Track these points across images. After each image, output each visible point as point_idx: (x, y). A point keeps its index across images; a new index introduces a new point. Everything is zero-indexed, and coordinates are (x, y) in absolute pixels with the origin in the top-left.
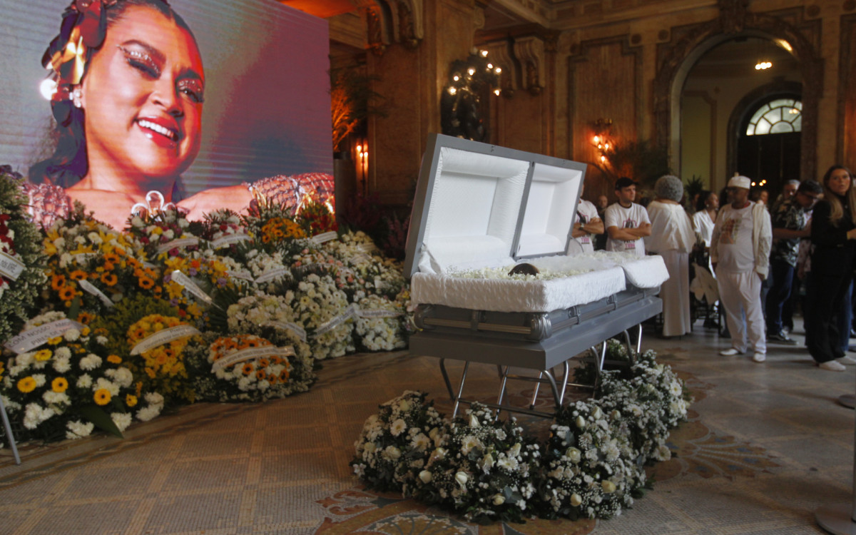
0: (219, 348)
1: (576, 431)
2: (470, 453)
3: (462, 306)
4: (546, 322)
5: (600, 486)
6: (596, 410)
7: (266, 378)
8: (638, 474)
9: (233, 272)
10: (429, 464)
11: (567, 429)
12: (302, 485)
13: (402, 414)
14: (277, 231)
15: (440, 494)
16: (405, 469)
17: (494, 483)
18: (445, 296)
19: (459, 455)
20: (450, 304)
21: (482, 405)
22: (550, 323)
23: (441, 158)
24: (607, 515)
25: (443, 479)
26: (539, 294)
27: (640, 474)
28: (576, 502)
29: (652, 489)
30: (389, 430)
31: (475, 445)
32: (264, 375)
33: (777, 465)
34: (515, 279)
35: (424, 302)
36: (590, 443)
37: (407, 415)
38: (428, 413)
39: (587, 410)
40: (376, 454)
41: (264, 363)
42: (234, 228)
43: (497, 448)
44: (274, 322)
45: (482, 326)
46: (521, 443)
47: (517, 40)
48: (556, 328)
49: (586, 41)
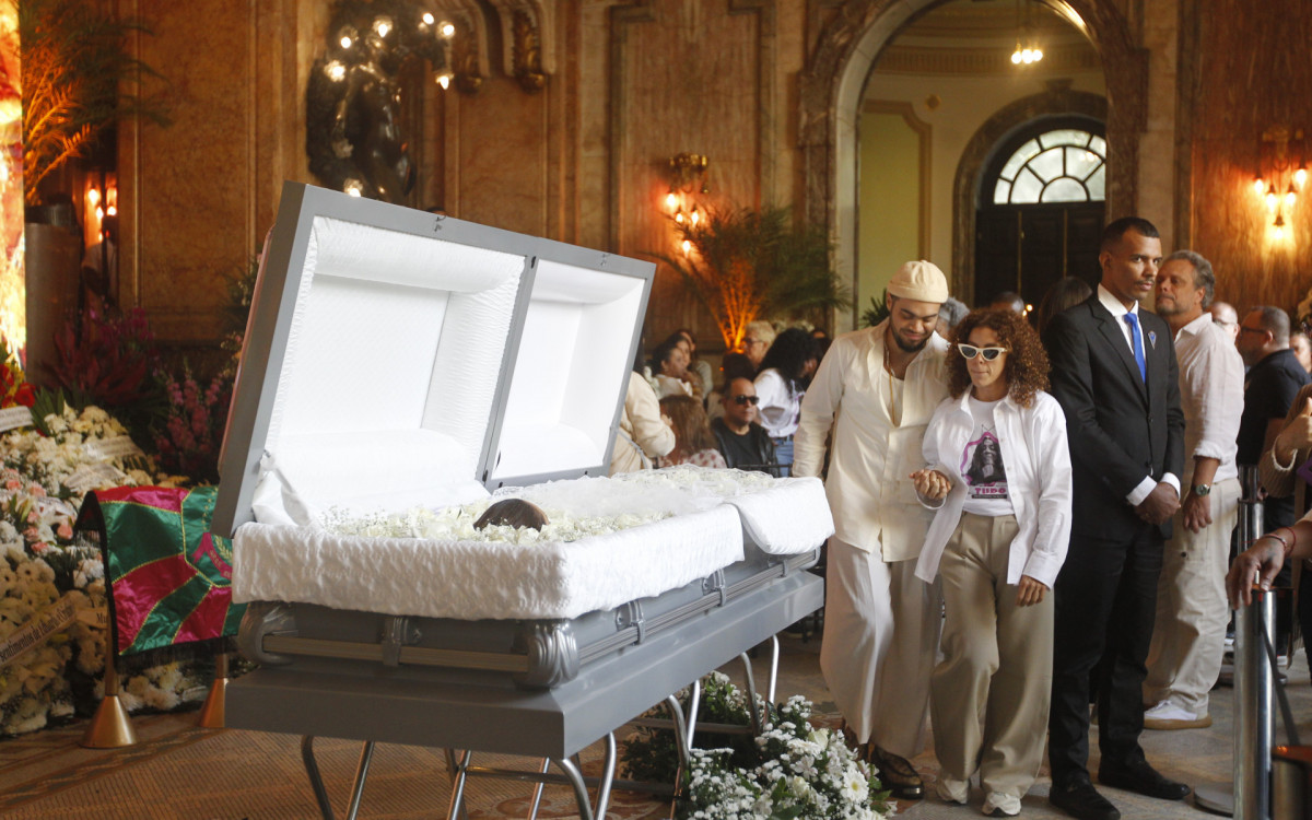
3: (362, 607)
4: (564, 643)
18: (320, 581)
20: (330, 602)
22: (573, 645)
23: (312, 243)
26: (547, 576)
34: (492, 538)
35: (264, 596)
45: (412, 655)
48: (589, 658)
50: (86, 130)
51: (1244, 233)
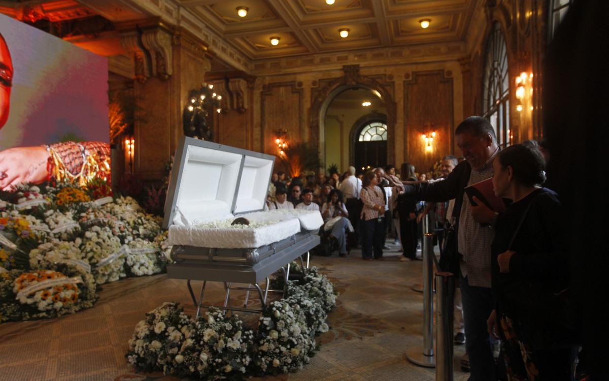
0: (22, 281)
1: (275, 320)
2: (209, 340)
3: (202, 246)
4: (256, 253)
5: (290, 352)
6: (286, 306)
7: (60, 300)
8: (311, 342)
9: (34, 226)
10: (182, 350)
11: (269, 319)
12: (90, 375)
13: (162, 318)
14: (69, 197)
15: (189, 370)
16: (165, 355)
17: (225, 358)
18: (191, 240)
19: (202, 343)
20: (195, 245)
21: (216, 308)
22: (258, 255)
23: (188, 152)
24: (295, 370)
25: (191, 359)
26: (251, 237)
27: (313, 342)
28: (276, 364)
29: (319, 350)
30: (154, 330)
31: (213, 335)
32: (59, 298)
33: (385, 328)
34: (236, 228)
35: (177, 244)
36: (284, 326)
37: (166, 319)
38: (180, 316)
40: (145, 347)
41: (58, 290)
42: (36, 195)
43: (226, 335)
44: (67, 260)
45: (215, 258)
46: (242, 331)
47: (231, 80)
48: (262, 257)
49: (272, 84)
50: (126, 124)
51: (421, 148)
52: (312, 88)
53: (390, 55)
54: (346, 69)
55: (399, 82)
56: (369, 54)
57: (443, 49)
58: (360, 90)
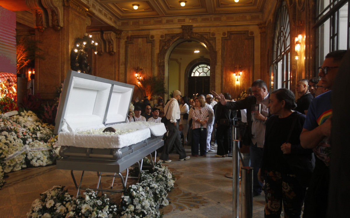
1: (132, 197)
2: (85, 212)
3: (82, 147)
4: (119, 152)
6: (140, 188)
8: (157, 213)
11: (128, 197)
13: (52, 197)
18: (74, 142)
19: (80, 214)
20: (77, 146)
21: (91, 190)
22: (121, 153)
23: (73, 81)
26: (116, 141)
27: (158, 212)
30: (45, 205)
31: (88, 208)
33: (207, 203)
34: (106, 134)
35: (64, 145)
36: (138, 202)
37: (55, 198)
38: (65, 195)
39: (136, 188)
40: (38, 217)
43: (98, 209)
45: (91, 155)
46: (109, 205)
47: (105, 32)
48: (124, 154)
49: (133, 36)
50: (29, 60)
51: (232, 82)
52: (160, 40)
53: (213, 20)
54: (184, 28)
55: (219, 38)
56: (199, 19)
57: (248, 17)
58: (193, 42)
